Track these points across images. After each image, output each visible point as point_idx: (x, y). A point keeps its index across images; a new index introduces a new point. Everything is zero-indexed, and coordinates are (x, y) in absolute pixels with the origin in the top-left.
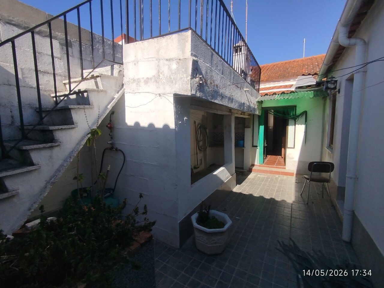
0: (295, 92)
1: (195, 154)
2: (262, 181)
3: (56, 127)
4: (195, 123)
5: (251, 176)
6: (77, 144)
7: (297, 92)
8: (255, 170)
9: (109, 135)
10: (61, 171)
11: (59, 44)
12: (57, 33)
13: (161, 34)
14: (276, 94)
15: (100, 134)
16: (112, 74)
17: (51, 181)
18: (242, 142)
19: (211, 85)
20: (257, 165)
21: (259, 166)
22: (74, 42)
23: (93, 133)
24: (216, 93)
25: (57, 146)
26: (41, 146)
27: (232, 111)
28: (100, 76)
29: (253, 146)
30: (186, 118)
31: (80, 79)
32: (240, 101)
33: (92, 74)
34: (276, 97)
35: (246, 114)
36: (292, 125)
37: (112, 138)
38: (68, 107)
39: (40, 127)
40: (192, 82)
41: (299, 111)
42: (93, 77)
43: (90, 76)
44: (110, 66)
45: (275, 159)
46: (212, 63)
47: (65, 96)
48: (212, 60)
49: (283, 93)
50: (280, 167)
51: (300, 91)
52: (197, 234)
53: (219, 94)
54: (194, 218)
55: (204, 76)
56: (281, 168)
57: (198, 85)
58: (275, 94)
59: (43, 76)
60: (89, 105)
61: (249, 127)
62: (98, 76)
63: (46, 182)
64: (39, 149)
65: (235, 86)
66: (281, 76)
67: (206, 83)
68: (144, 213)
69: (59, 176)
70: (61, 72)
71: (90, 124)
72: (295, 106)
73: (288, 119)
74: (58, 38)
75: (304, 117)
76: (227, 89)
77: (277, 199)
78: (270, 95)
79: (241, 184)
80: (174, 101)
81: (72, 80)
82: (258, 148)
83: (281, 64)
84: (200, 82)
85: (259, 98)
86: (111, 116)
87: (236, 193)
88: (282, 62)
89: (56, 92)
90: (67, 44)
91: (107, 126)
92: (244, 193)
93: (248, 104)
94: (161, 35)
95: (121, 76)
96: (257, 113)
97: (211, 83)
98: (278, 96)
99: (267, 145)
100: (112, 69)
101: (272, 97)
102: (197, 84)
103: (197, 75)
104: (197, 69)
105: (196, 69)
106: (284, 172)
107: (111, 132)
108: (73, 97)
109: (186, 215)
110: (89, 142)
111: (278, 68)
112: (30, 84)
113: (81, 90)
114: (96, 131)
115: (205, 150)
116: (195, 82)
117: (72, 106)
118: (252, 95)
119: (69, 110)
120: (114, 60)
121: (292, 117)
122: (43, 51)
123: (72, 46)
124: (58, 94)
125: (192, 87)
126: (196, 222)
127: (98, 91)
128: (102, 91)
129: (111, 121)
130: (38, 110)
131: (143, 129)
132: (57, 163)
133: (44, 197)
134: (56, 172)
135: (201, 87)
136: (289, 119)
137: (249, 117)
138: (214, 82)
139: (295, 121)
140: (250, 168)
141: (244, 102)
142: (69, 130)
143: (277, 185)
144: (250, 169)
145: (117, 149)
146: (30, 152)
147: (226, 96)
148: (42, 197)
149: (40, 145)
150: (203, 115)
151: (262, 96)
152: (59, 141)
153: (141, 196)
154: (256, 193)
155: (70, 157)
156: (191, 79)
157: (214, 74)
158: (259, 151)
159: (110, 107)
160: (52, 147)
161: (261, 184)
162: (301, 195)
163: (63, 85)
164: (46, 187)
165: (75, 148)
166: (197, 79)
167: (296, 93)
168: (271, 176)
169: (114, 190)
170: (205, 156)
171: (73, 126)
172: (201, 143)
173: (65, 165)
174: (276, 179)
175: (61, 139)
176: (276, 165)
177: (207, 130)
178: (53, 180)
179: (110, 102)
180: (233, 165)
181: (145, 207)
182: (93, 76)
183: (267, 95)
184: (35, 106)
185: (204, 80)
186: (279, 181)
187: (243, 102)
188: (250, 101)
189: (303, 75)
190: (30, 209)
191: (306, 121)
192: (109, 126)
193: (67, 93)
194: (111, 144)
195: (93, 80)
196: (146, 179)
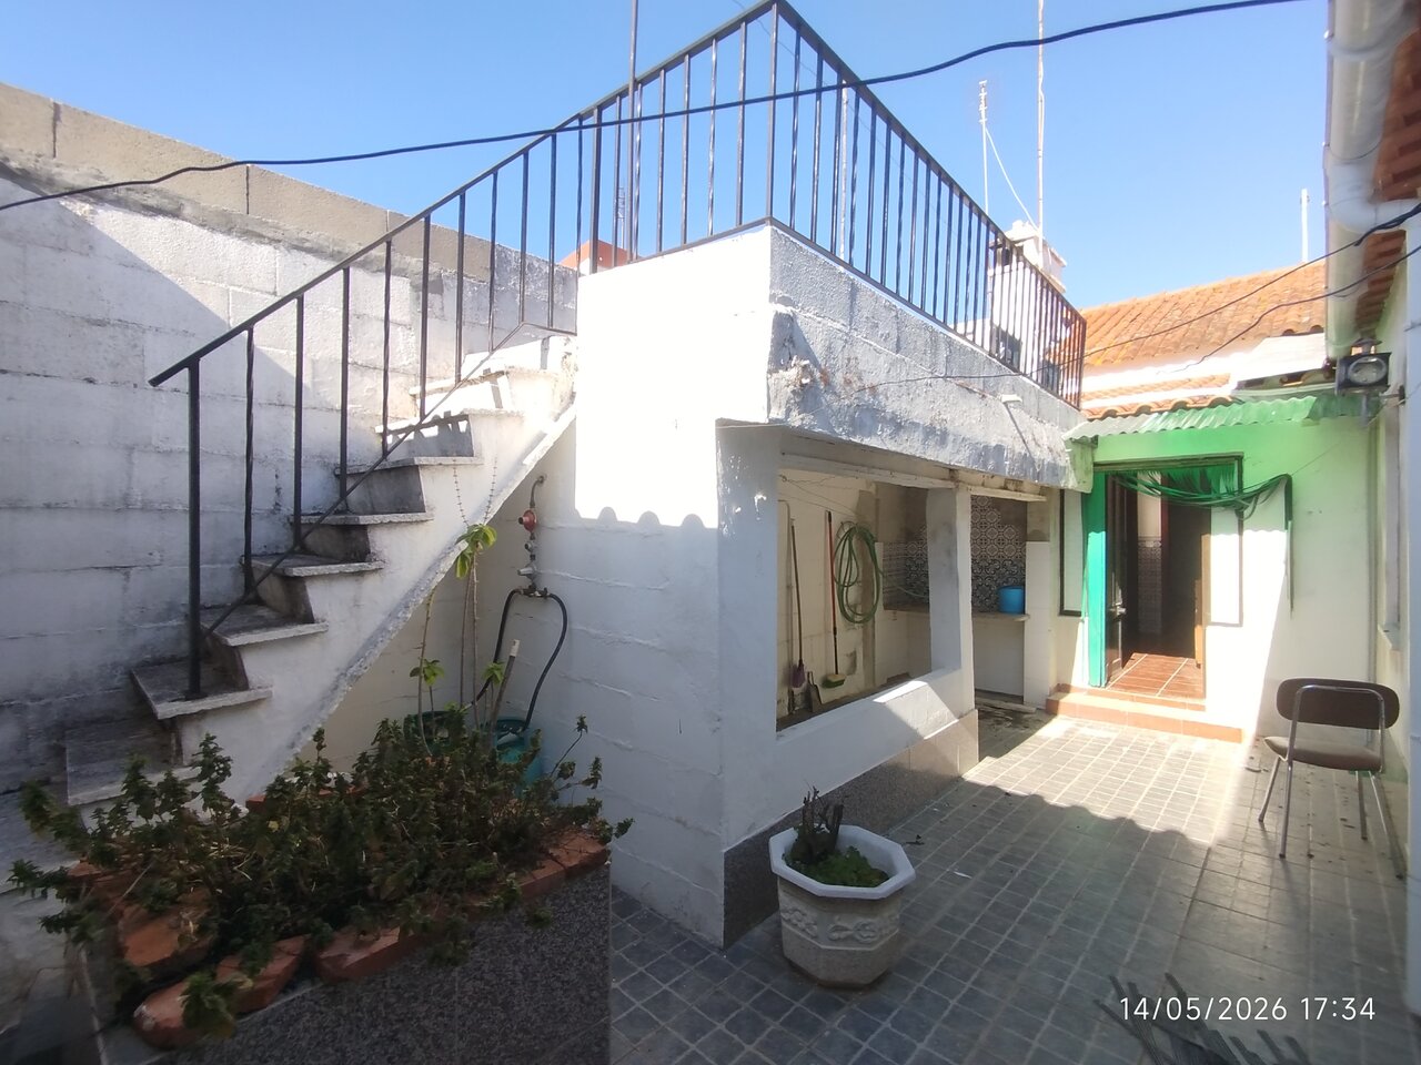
0: (1231, 403)
1: (826, 631)
2: (1096, 749)
3: (377, 518)
4: (830, 521)
5: (1051, 730)
6: (429, 569)
7: (1240, 402)
8: (1073, 706)
9: (526, 546)
10: (379, 645)
11: (409, 287)
12: (408, 259)
13: (688, 242)
14: (1149, 413)
15: (492, 539)
16: (544, 365)
17: (351, 670)
18: (1014, 594)
19: (848, 388)
20: (1081, 690)
21: (1090, 693)
22: (448, 277)
23: (475, 536)
24: (870, 415)
25: (376, 570)
26: (335, 568)
27: (962, 475)
28: (507, 373)
29: (1063, 612)
30: (760, 496)
31: (451, 381)
32: (981, 439)
33: (485, 366)
34: (1149, 423)
35: (1026, 486)
36: (1228, 532)
37: (533, 557)
38: (413, 460)
39: (339, 519)
40: (772, 381)
41: (1254, 477)
42: (489, 376)
43: (480, 373)
44: (540, 341)
45: (1164, 671)
46: (852, 318)
47: (407, 430)
48: (852, 307)
49: (1180, 407)
50: (1180, 700)
51: (1256, 399)
52: (784, 898)
53: (884, 417)
54: (780, 844)
55: (819, 360)
56: (1183, 705)
57: (793, 392)
58: (1144, 410)
59: (360, 379)
60: (471, 455)
61: (1041, 537)
62: (501, 373)
63: (336, 674)
64: (330, 577)
65: (956, 388)
66: (1189, 339)
67: (828, 383)
68: (588, 782)
69: (371, 660)
70: (406, 363)
71: (468, 513)
72: (1239, 458)
73: (1210, 506)
74: (409, 270)
75: (1280, 499)
76: (920, 401)
77: (1144, 825)
78: (1125, 416)
79: (1004, 757)
80: (717, 440)
81: (428, 387)
82: (1083, 621)
83: (1197, 294)
84: (804, 381)
85: (1081, 428)
86: (536, 491)
87: (974, 787)
88: (1201, 288)
89: (385, 422)
90: (426, 286)
91: (521, 521)
92: (1009, 790)
93: (1019, 448)
94: (686, 245)
95: (568, 368)
96: (1071, 482)
97: (848, 382)
98: (1157, 418)
99: (1123, 610)
100: (545, 349)
101: (1130, 425)
102: (792, 387)
103: (791, 359)
104: (791, 341)
105: (787, 340)
106: (1195, 724)
107: (532, 538)
108: (431, 432)
109: (754, 833)
110: (463, 566)
111: (1179, 312)
112: (328, 399)
113: (453, 414)
114: (481, 530)
115: (868, 617)
116: (784, 383)
117: (422, 458)
118: (1039, 417)
119: (416, 468)
120: (551, 322)
121: (1226, 498)
122: (368, 311)
123: (442, 291)
124: (391, 426)
125: (772, 396)
126: (785, 857)
127: (499, 415)
128: (509, 415)
129: (532, 504)
130: (338, 472)
131: (624, 530)
132: (372, 621)
133: (330, 715)
134: (365, 647)
135: (806, 396)
136: (1213, 510)
137: (1044, 499)
138: (860, 379)
139: (1240, 515)
140: (1051, 698)
141: (1002, 441)
142: (410, 528)
143: (1159, 770)
144: (1048, 700)
145: (544, 595)
146: (308, 584)
147: (913, 423)
148: (323, 714)
149: (333, 567)
150: (861, 491)
151: (1091, 420)
152: (382, 557)
153: (582, 726)
154: (1058, 792)
155: (407, 607)
156: (770, 372)
157: (859, 351)
158: (1089, 634)
159: (530, 462)
160: (360, 573)
161: (1087, 763)
162: (1261, 820)
163: (410, 398)
164: (336, 688)
165: (421, 580)
166: (792, 373)
167: (1235, 407)
168: (1137, 734)
169: (525, 724)
170: (868, 640)
171: (420, 516)
172: (852, 594)
173: (391, 628)
174: (1159, 746)
175: (386, 552)
176: (1163, 694)
177: (879, 548)
178: (354, 668)
179: (531, 448)
180: (965, 681)
181: (597, 765)
182: (487, 371)
183: (1115, 416)
184: (333, 461)
185: (818, 375)
186: (1167, 757)
187: (994, 444)
188: (1028, 438)
189: (1289, 333)
190: (293, 746)
191: (1289, 514)
192: (525, 519)
193: (415, 421)
194: (529, 576)
195: (487, 385)
196: (625, 695)
